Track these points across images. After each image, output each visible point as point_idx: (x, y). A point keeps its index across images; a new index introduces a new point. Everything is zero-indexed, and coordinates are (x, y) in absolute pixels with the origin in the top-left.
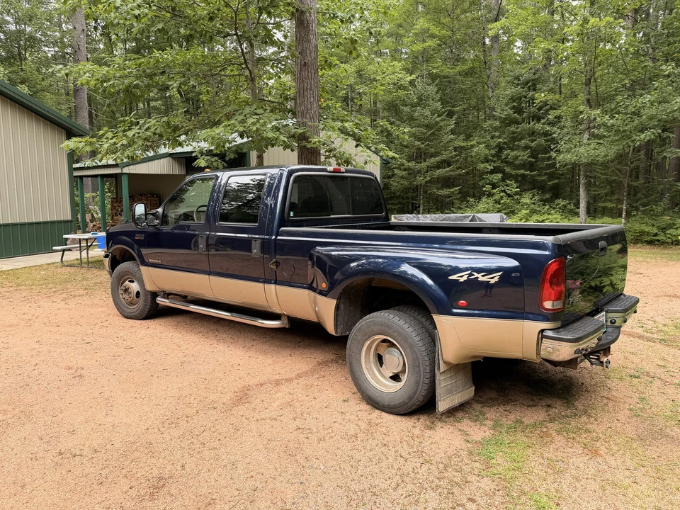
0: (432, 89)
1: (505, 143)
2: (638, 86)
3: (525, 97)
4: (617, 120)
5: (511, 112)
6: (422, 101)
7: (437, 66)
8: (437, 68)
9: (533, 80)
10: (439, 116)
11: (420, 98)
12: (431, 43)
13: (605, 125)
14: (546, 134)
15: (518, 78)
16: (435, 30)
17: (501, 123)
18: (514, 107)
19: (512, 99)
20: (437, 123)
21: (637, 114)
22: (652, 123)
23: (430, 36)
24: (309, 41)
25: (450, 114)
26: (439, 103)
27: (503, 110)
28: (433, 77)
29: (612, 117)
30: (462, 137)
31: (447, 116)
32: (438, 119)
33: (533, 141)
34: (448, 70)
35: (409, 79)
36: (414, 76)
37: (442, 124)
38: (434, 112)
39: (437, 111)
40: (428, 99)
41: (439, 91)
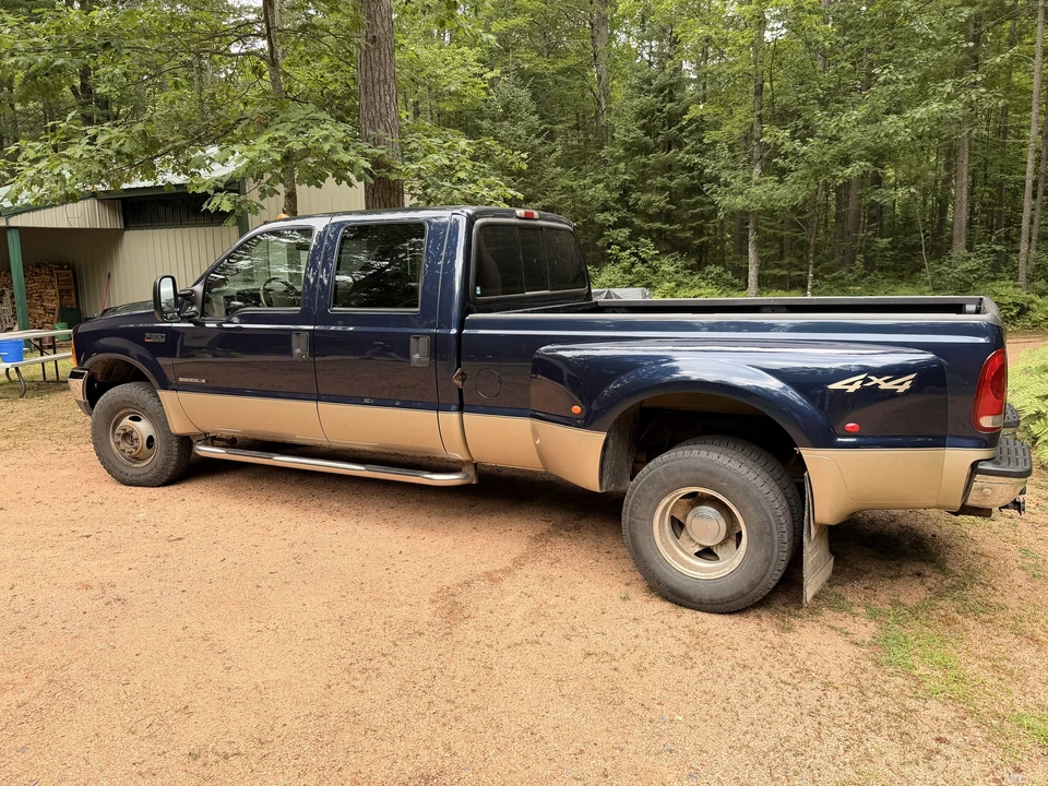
0: (524, 95)
1: (632, 182)
3: (660, 111)
4: (811, 148)
5: (640, 133)
6: (509, 112)
7: (528, 60)
8: (528, 61)
9: (671, 85)
10: (538, 136)
11: (506, 108)
12: (519, 21)
13: (794, 153)
14: (691, 169)
15: (648, 81)
16: (525, 1)
17: (626, 149)
18: (643, 127)
19: (641, 114)
20: (533, 148)
21: (834, 139)
22: (858, 152)
23: (516, 9)
25: (551, 137)
26: (537, 117)
27: (628, 131)
28: (523, 75)
29: (804, 142)
30: (571, 172)
31: (548, 138)
32: (537, 141)
33: (671, 178)
34: (543, 65)
35: (489, 75)
36: (497, 72)
37: (542, 150)
38: (530, 130)
39: (534, 129)
40: (519, 109)
41: (534, 97)
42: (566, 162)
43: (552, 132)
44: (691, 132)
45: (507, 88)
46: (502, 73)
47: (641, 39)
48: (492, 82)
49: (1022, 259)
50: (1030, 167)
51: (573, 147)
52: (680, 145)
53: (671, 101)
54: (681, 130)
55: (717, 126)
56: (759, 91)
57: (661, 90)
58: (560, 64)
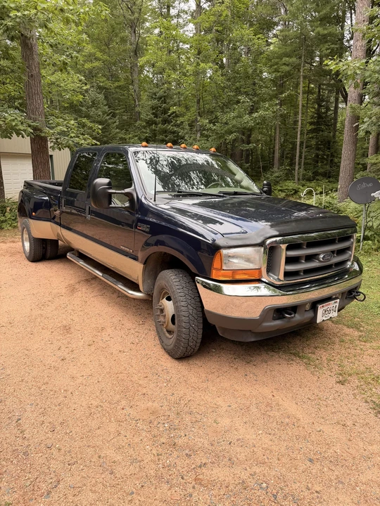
0: (101, 97)
1: (150, 137)
2: (226, 106)
3: (160, 107)
4: (217, 127)
5: (153, 116)
6: (94, 104)
7: (102, 81)
9: (164, 96)
10: (107, 115)
11: (93, 102)
12: (96, 64)
13: (210, 129)
14: (174, 132)
15: (155, 94)
16: (99, 55)
17: (147, 123)
18: (153, 114)
19: (153, 108)
20: (106, 120)
21: (226, 123)
22: (235, 129)
23: (95, 59)
24: (33, 59)
25: (114, 116)
26: (107, 107)
27: (147, 115)
28: (100, 88)
29: (214, 125)
30: (123, 131)
31: (113, 116)
32: (108, 118)
33: (166, 136)
34: (109, 84)
35: (85, 88)
36: (88, 86)
37: (110, 121)
38: (104, 113)
39: (106, 112)
40: (99, 103)
41: (106, 98)
42: (121, 127)
43: (114, 113)
44: (174, 117)
45: (93, 93)
46: (91, 87)
47: (154, 74)
48: (87, 91)
49: (296, 172)
50: (299, 136)
51: (124, 120)
52: (169, 122)
53: (165, 103)
54: (169, 116)
55: (182, 115)
56: (198, 102)
57: (161, 98)
58: (116, 84)
